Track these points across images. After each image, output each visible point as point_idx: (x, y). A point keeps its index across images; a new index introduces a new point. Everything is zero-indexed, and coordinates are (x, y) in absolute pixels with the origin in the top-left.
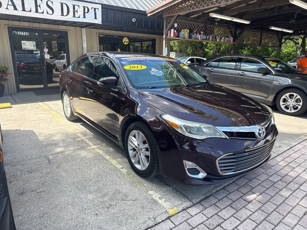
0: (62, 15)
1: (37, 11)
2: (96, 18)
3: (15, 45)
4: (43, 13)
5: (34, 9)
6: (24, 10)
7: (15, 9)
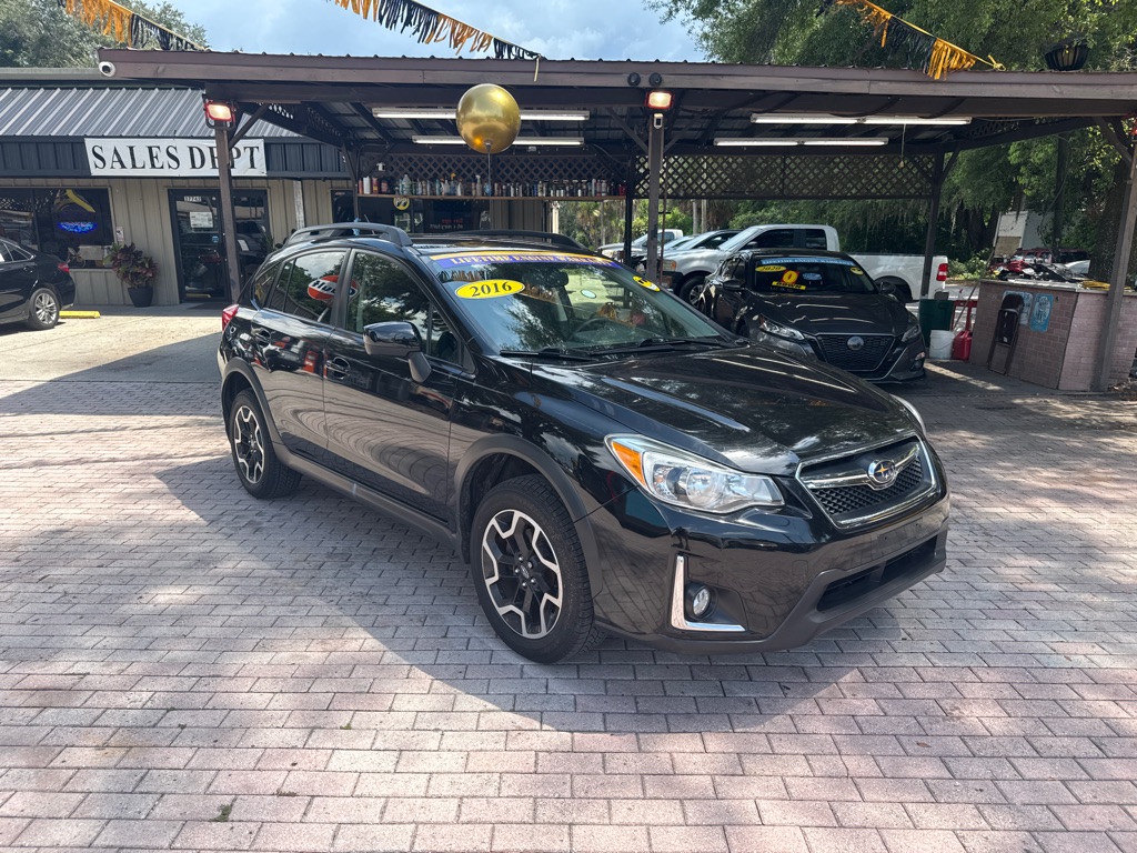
0: (194, 167)
1: (153, 166)
2: (253, 166)
3: (179, 220)
4: (162, 167)
5: (149, 164)
6: (134, 166)
7: (123, 166)
